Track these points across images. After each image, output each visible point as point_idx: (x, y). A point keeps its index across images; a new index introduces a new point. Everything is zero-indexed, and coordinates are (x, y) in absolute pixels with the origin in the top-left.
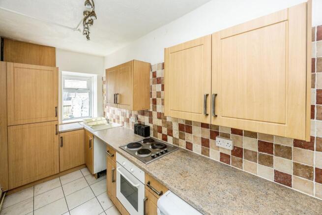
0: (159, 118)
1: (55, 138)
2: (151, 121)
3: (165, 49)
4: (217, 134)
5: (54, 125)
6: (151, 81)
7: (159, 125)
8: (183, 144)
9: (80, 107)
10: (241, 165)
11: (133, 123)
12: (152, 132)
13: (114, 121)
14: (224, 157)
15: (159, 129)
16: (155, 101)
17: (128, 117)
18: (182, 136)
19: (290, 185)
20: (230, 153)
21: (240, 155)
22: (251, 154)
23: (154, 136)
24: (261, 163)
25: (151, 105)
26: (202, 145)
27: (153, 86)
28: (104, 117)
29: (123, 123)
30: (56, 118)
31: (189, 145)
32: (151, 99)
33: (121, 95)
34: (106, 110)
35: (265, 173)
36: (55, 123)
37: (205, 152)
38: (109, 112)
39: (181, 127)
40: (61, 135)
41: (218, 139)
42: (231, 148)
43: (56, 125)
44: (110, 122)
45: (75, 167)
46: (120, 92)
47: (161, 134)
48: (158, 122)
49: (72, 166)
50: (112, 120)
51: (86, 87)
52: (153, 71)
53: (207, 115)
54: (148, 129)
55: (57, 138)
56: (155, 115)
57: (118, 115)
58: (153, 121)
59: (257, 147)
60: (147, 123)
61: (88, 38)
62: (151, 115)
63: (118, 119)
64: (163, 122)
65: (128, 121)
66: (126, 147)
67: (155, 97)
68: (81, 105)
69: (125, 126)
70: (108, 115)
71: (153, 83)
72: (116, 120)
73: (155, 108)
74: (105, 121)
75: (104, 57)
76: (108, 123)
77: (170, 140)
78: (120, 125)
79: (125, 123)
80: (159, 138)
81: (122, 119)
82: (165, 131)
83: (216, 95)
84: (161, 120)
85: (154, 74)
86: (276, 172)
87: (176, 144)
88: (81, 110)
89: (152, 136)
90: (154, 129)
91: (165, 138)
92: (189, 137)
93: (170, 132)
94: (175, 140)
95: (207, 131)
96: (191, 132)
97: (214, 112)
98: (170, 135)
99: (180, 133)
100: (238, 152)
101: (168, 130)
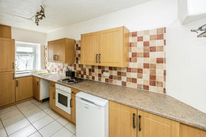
0: (80, 67)
1: (12, 81)
2: (75, 69)
3: (81, 35)
4: (104, 71)
5: (11, 74)
6: (75, 49)
7: (79, 70)
8: (91, 78)
9: (25, 65)
10: (112, 82)
11: (65, 71)
12: (76, 74)
13: (53, 71)
14: (107, 80)
15: (80, 72)
16: (77, 59)
17: (62, 68)
18: (90, 74)
19: (126, 85)
20: (108, 78)
21: (112, 78)
22: (115, 77)
23: (77, 76)
24: (118, 80)
25: (75, 61)
26: (99, 77)
27: (76, 51)
28: (46, 69)
29: (59, 72)
30: (13, 70)
31: (93, 78)
32: (75, 58)
33: (58, 56)
34: (47, 65)
35: (119, 83)
36: (12, 72)
37: (100, 79)
38: (49, 66)
39: (90, 70)
40: (17, 80)
41: (104, 73)
42: (109, 76)
43: (13, 74)
44: (50, 72)
45: (26, 99)
46: (58, 54)
47: (80, 75)
48: (78, 69)
49: (24, 98)
50: (51, 70)
51: (32, 52)
52: (77, 43)
53: (97, 62)
54: (73, 73)
55: (13, 81)
56: (77, 65)
57: (56, 67)
58: (77, 69)
59: (117, 74)
60: (73, 70)
61: (38, 25)
62: (75, 65)
63: (56, 70)
64: (81, 69)
65: (62, 70)
66: (61, 81)
67: (77, 57)
68: (26, 64)
69: (60, 73)
70: (48, 68)
71: (77, 50)
72: (54, 71)
73: (77, 62)
74: (47, 72)
75: (46, 34)
76: (49, 72)
77: (85, 77)
78: (57, 73)
79: (60, 72)
80: (80, 77)
81: (58, 69)
82: (82, 73)
83: (100, 54)
84: (80, 68)
85: (77, 45)
86: (122, 82)
87: (88, 78)
88: (25, 67)
89: (76, 76)
90: (77, 73)
91: (82, 76)
92: (93, 74)
93: (85, 73)
94: (87, 77)
95: (101, 70)
96: (94, 72)
97: (99, 60)
98: (85, 75)
99: (89, 73)
100: (111, 77)
101: (84, 72)
